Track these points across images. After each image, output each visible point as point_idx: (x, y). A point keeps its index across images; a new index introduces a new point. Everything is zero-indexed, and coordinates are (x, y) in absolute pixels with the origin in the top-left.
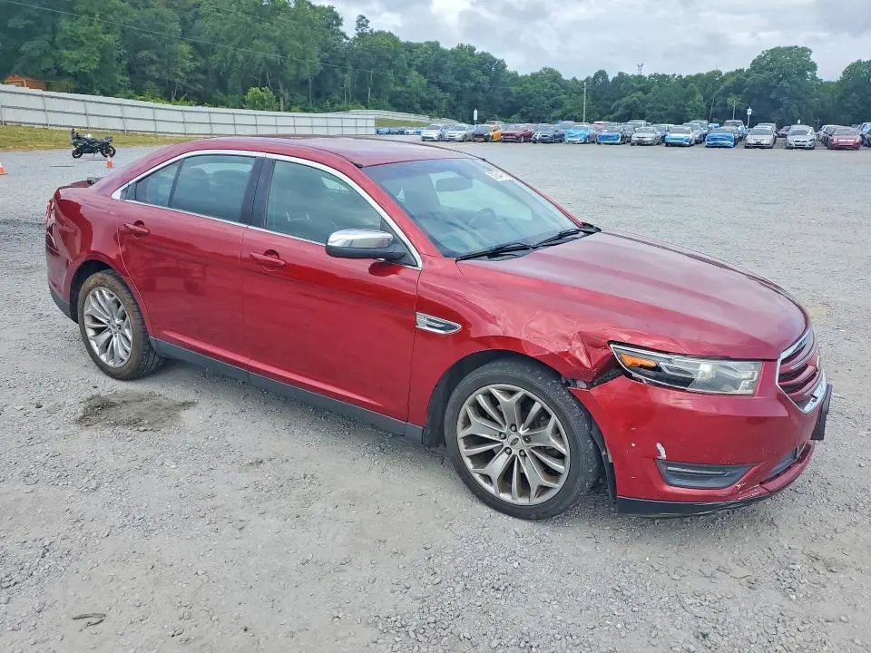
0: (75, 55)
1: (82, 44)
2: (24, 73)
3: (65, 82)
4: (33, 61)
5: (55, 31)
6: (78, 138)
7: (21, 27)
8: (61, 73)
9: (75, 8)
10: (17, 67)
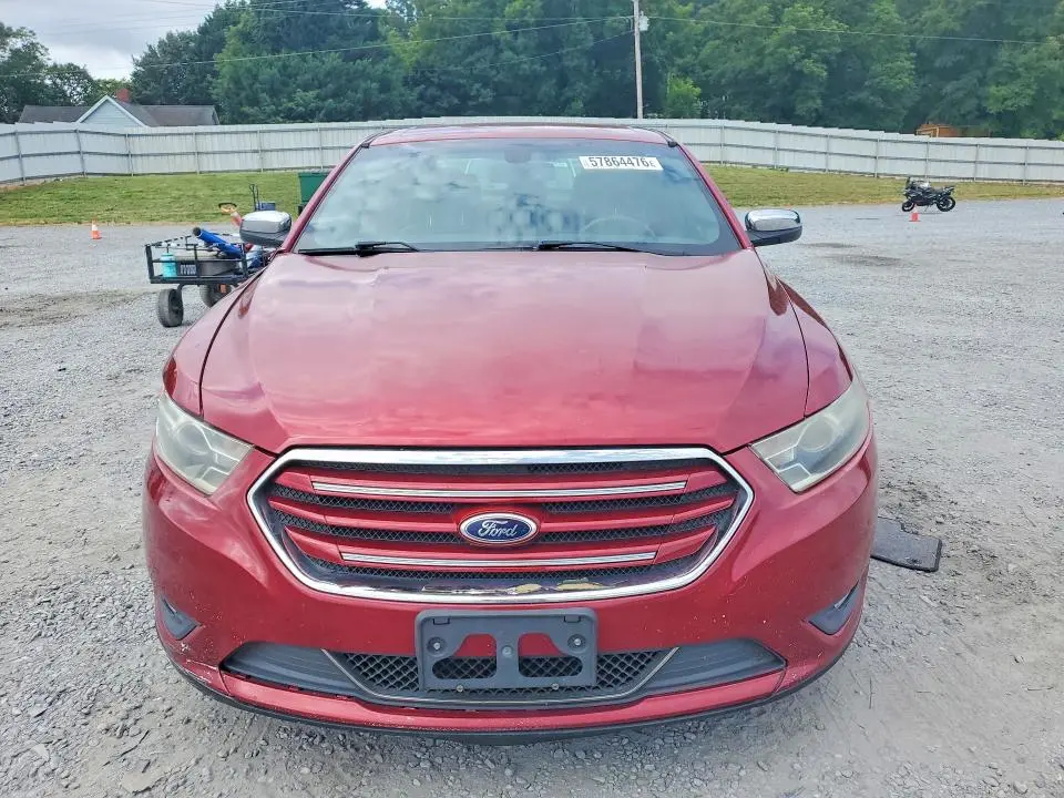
0: (1004, 91)
1: (1019, 76)
2: (940, 119)
3: (985, 125)
4: (953, 104)
5: (990, 63)
6: (913, 188)
7: (950, 64)
8: (983, 114)
9: (1020, 33)
10: (934, 113)
